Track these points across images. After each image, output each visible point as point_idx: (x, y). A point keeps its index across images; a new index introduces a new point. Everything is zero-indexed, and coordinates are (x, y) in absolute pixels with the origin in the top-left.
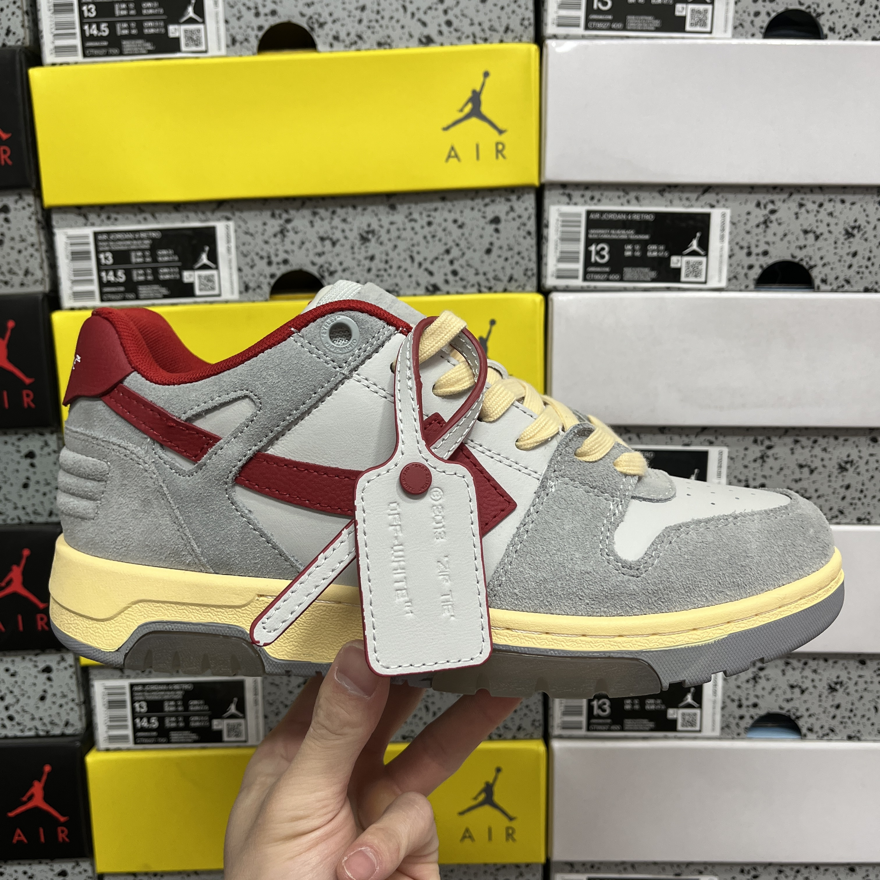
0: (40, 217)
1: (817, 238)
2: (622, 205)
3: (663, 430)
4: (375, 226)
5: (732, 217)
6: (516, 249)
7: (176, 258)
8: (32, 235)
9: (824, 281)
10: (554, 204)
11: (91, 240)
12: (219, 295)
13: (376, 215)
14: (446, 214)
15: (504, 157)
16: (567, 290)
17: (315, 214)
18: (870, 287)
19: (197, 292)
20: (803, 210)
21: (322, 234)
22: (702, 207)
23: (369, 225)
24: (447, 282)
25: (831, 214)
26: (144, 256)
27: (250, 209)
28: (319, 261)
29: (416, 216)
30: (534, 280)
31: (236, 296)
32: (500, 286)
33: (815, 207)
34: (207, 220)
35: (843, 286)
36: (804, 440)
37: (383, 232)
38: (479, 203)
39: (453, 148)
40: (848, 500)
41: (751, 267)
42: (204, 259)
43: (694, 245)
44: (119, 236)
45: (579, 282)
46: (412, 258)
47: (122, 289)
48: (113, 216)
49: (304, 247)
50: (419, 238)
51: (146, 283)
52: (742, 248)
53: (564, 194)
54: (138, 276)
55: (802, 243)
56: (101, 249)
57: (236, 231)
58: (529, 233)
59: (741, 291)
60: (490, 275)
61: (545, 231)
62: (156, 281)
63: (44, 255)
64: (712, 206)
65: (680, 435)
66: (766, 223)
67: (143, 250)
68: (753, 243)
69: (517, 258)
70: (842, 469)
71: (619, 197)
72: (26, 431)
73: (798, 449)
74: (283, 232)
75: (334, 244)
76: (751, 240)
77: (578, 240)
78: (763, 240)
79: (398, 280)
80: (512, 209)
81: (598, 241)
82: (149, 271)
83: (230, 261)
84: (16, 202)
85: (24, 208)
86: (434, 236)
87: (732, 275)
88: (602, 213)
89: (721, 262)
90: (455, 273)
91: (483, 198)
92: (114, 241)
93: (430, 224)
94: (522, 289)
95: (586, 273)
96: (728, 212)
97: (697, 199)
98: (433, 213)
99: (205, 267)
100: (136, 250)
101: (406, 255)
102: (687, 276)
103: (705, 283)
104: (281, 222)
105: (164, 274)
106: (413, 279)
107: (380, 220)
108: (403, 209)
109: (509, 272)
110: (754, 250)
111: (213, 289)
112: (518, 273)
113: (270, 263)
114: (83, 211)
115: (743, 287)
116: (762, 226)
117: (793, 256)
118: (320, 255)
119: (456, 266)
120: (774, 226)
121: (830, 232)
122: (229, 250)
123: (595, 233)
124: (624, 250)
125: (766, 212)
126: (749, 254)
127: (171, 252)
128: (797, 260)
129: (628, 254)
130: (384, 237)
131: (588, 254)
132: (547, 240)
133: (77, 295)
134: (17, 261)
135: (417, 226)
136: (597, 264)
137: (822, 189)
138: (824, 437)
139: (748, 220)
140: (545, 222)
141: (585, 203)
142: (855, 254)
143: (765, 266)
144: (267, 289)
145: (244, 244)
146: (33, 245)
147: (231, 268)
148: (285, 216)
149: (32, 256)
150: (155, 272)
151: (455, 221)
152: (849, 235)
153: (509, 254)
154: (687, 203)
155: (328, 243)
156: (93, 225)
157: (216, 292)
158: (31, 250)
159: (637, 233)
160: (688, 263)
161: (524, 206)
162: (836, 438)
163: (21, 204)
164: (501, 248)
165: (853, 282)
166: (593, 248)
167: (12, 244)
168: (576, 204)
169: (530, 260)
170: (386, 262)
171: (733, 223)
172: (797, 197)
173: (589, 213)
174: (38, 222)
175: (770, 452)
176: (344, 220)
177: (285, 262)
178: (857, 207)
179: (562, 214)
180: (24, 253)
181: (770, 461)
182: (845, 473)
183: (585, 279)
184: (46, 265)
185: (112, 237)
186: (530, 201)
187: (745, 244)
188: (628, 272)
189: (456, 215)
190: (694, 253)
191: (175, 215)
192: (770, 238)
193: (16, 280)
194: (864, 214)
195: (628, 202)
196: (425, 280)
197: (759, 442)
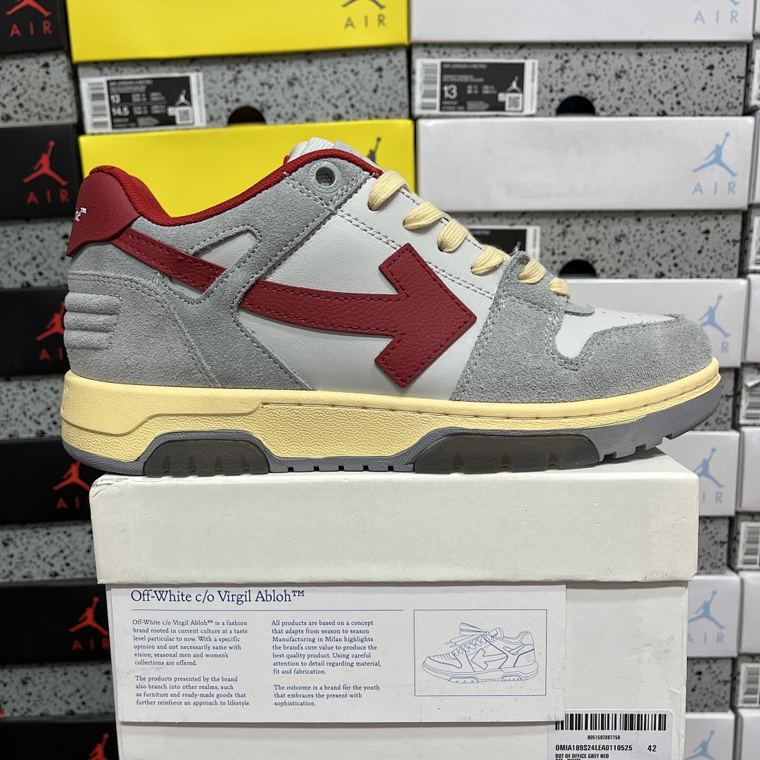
0: (70, 70)
1: (597, 79)
2: (464, 58)
3: (496, 214)
4: (298, 74)
5: (539, 66)
6: (394, 89)
7: (163, 98)
8: (64, 83)
9: (602, 109)
10: (418, 57)
11: (105, 86)
12: (193, 124)
13: (299, 67)
14: (346, 66)
15: (384, 25)
16: (429, 117)
17: (257, 67)
18: (633, 112)
19: (178, 121)
20: (587, 60)
21: (262, 80)
22: (518, 58)
23: (294, 74)
24: (347, 112)
25: (606, 63)
26: (141, 97)
27: (213, 64)
28: (261, 99)
29: (326, 67)
30: (407, 111)
31: (204, 124)
32: (384, 115)
33: (594, 58)
34: (184, 72)
35: (614, 112)
36: (592, 221)
37: (303, 79)
38: (368, 58)
39: (349, 20)
40: (622, 262)
41: (552, 100)
42: (182, 99)
43: (514, 85)
44: (124, 83)
45: (437, 112)
46: (323, 97)
47: (126, 120)
48: (120, 69)
49: (251, 90)
50: (328, 83)
51: (142, 116)
52: (546, 87)
53: (425, 51)
54: (137, 111)
55: (586, 83)
56: (111, 92)
57: (204, 80)
58: (402, 78)
59: (546, 116)
60: (377, 107)
61: (413, 77)
62: (150, 114)
63: (74, 98)
64: (526, 58)
65: (507, 218)
66: (562, 69)
67: (141, 93)
68: (554, 83)
69: (395, 95)
70: (618, 240)
71: (462, 53)
72: (63, 219)
73: (588, 227)
74: (235, 80)
75: (270, 87)
76: (553, 81)
77: (435, 83)
78: (560, 81)
79: (314, 111)
80: (390, 61)
81: (449, 83)
82: (145, 108)
83: (200, 100)
84: (54, 60)
85: (59, 64)
86: (338, 81)
87: (539, 106)
88: (451, 63)
89: (532, 97)
90: (353, 106)
91: (371, 54)
92: (122, 86)
93: (335, 72)
94: (398, 116)
95: (441, 105)
96: (536, 62)
97: (516, 53)
98: (338, 66)
99: (183, 104)
100: (136, 93)
101: (319, 94)
102: (510, 107)
103: (522, 111)
104: (234, 72)
105: (156, 109)
106: (325, 111)
107: (301, 71)
108: (317, 63)
109: (389, 105)
110: (555, 88)
111: (188, 119)
112: (396, 106)
113: (227, 101)
114: (100, 65)
115: (547, 113)
116: (560, 72)
117: (581, 92)
118: (261, 95)
119: (354, 101)
120: (567, 72)
121: (606, 75)
122: (199, 93)
123: (446, 78)
124: (466, 89)
125: (562, 61)
126: (551, 91)
127: (159, 94)
128: (583, 95)
129: (470, 92)
130: (304, 82)
131: (442, 92)
132: (414, 82)
133: (96, 125)
134: (55, 102)
135: (327, 74)
136: (448, 99)
137: (599, 44)
138: (605, 218)
139: (550, 68)
140: (412, 70)
141: (440, 57)
142: (622, 90)
143: (562, 99)
144: (225, 120)
145: (210, 88)
146: (65, 90)
147: (200, 105)
148: (237, 69)
149: (65, 98)
150: (149, 108)
151: (352, 71)
152: (618, 76)
153: (389, 92)
154: (508, 56)
155: (266, 87)
156: (106, 75)
157: (190, 122)
158: (64, 94)
159: (476, 77)
160: (510, 98)
161: (399, 59)
162: (613, 219)
163: (57, 61)
164: (383, 88)
165: (621, 109)
166: (446, 88)
167: (51, 89)
168: (433, 57)
169: (403, 96)
170: (306, 99)
171: (540, 70)
172: (583, 51)
173: (442, 64)
174: (69, 74)
175: (569, 230)
176: (277, 72)
177: (238, 100)
178: (623, 58)
179: (424, 65)
180: (60, 96)
181: (569, 236)
182: (619, 243)
183: (441, 110)
184: (74, 104)
185: (120, 83)
186: (402, 56)
187: (548, 84)
188: (470, 104)
189: (353, 66)
190: (514, 91)
191: (162, 68)
192: (565, 79)
193: (54, 115)
194: (628, 62)
195: (469, 56)
196: (332, 111)
197: (561, 221)
